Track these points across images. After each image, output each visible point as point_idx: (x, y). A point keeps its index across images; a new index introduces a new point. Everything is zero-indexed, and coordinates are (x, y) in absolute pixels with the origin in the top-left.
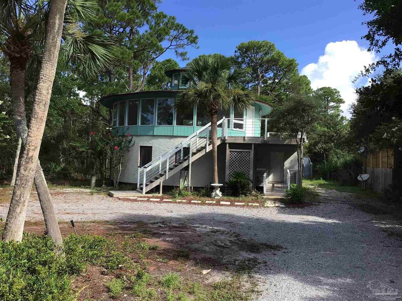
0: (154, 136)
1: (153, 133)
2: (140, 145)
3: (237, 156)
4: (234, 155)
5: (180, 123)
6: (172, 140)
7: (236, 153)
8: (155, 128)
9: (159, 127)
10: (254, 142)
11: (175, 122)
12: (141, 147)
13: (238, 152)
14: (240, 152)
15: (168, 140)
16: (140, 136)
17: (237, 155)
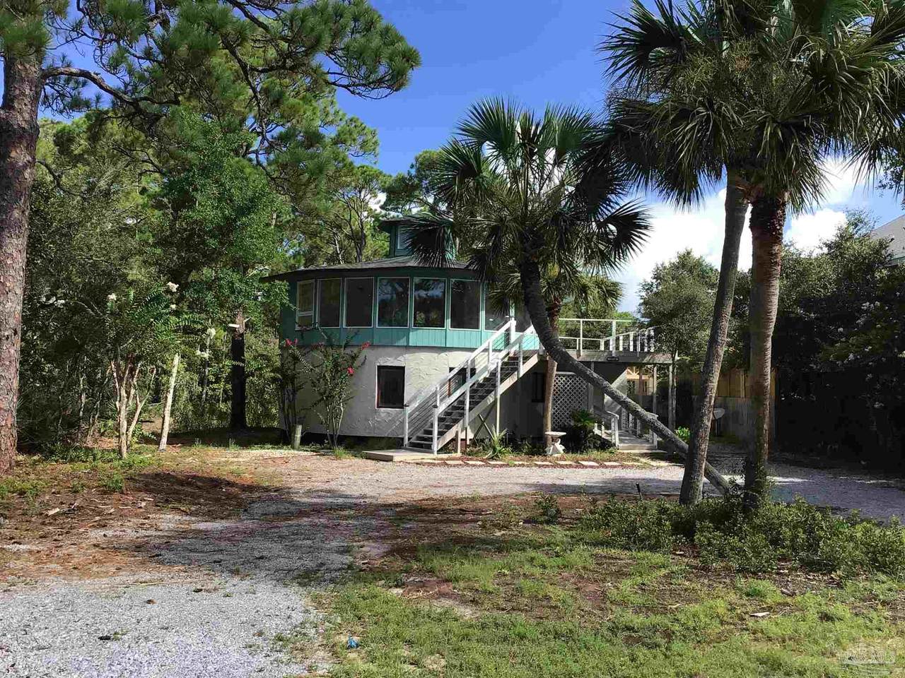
0: (408, 348)
1: (408, 341)
2: (378, 364)
3: (566, 384)
4: (562, 381)
5: (457, 324)
6: (443, 354)
7: (564, 379)
8: (411, 333)
9: (419, 331)
10: (595, 360)
11: (448, 322)
12: (380, 368)
13: (569, 376)
14: (571, 377)
15: (435, 355)
16: (379, 346)
17: (566, 381)
